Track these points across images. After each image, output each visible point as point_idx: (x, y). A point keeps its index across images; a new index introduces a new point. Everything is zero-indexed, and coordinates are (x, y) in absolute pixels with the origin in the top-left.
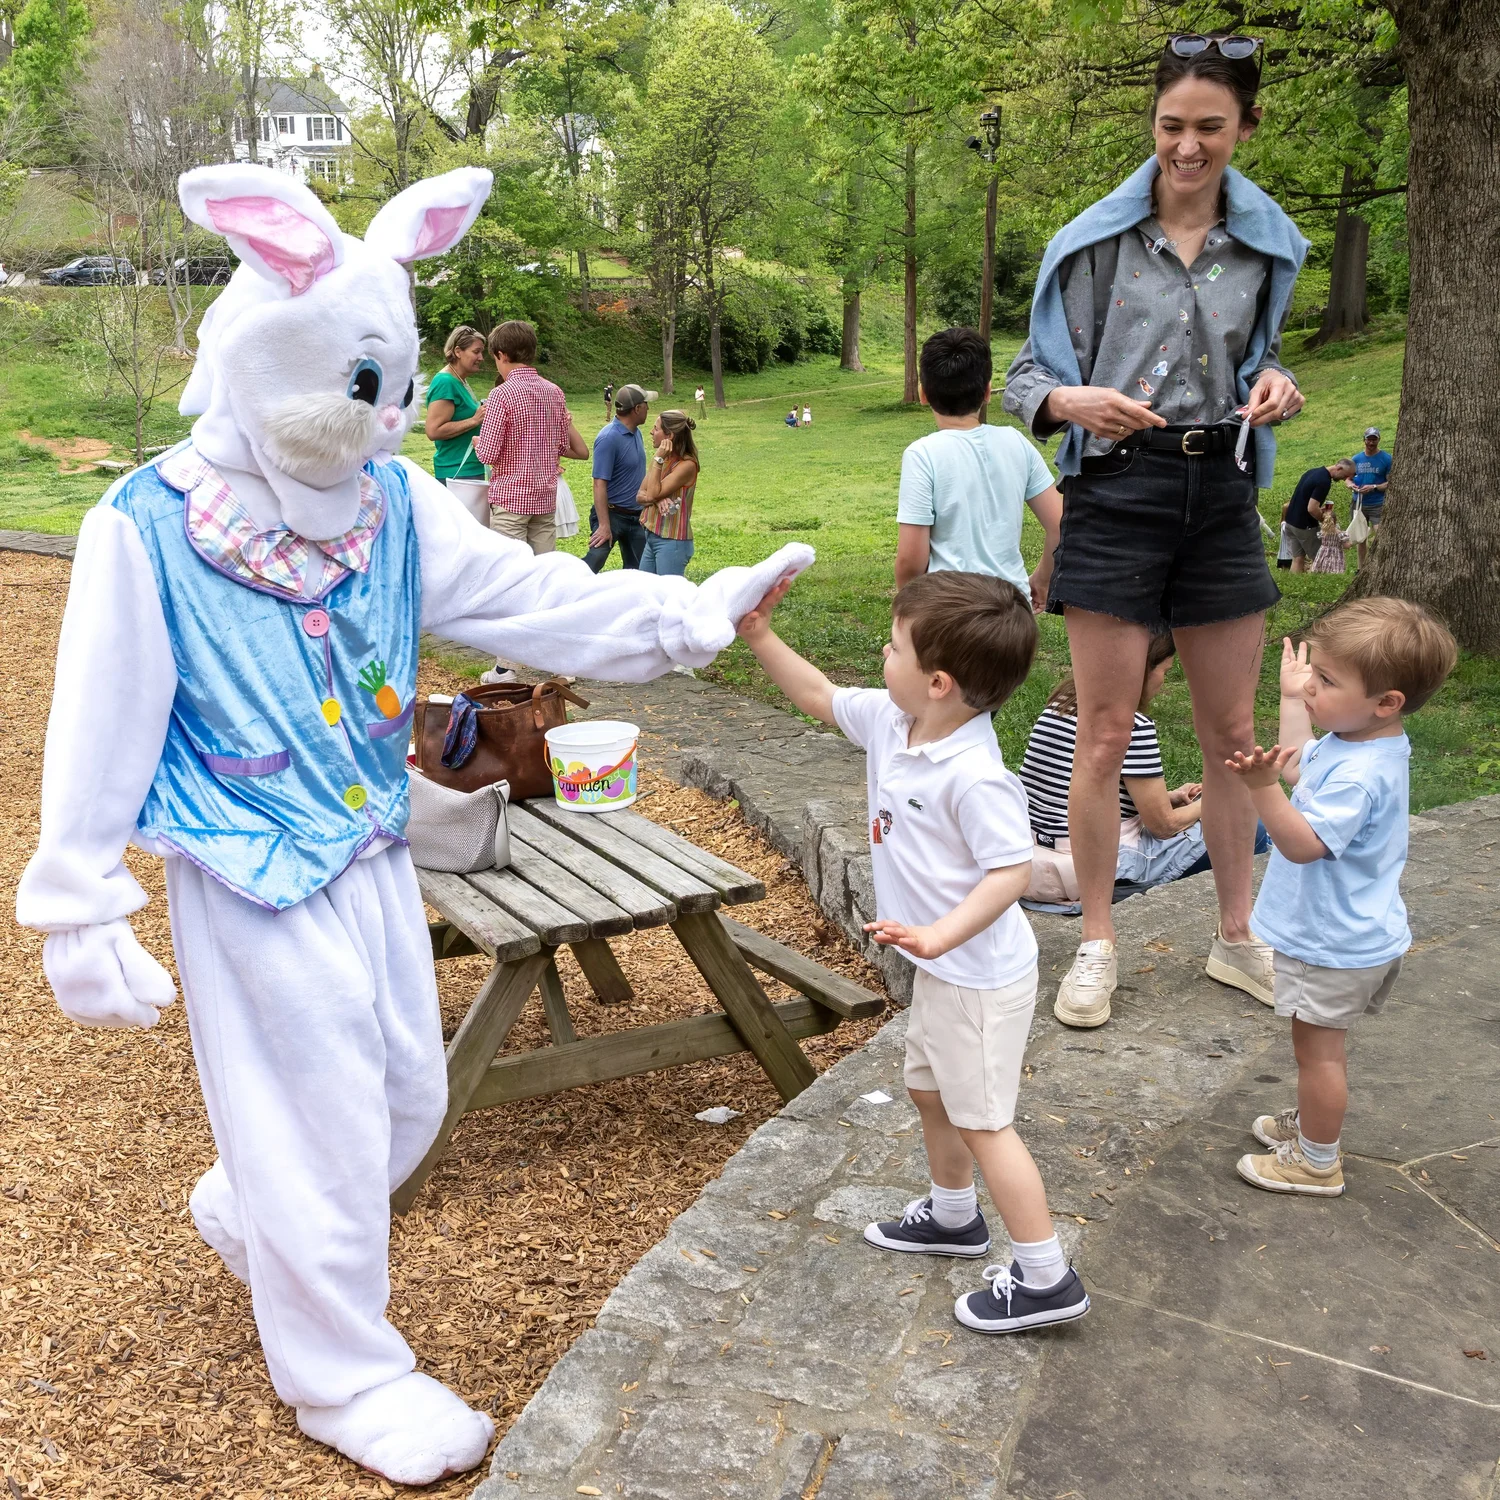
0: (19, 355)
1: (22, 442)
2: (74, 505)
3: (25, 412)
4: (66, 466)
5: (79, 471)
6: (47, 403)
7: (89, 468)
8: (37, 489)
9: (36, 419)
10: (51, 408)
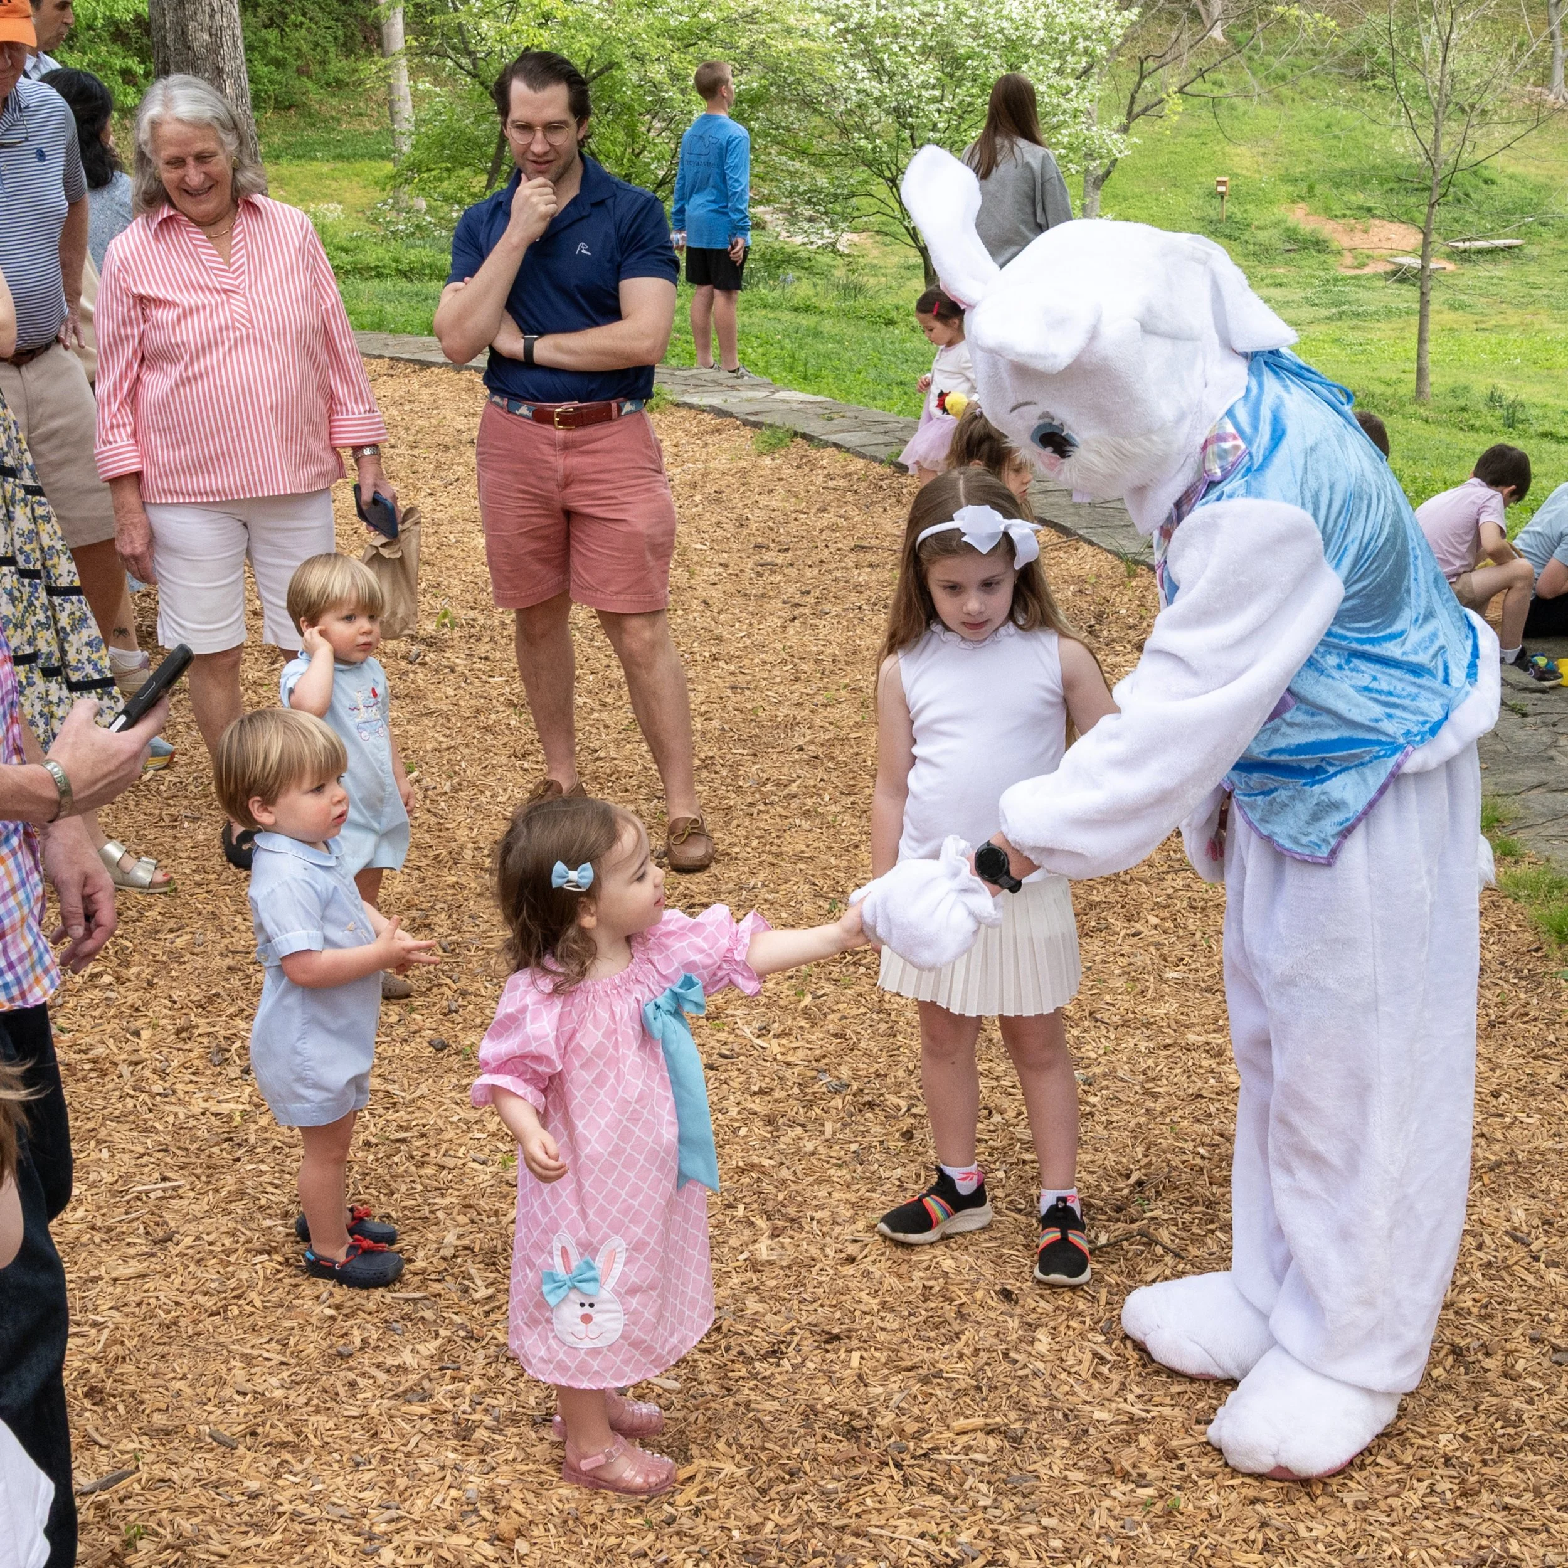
0: (1312, 92)
1: (1290, 223)
2: (1345, 324)
3: (1305, 177)
4: (1348, 259)
5: (1367, 271)
6: (1342, 164)
7: (1382, 268)
8: (1298, 294)
9: (1319, 189)
10: (1343, 171)
